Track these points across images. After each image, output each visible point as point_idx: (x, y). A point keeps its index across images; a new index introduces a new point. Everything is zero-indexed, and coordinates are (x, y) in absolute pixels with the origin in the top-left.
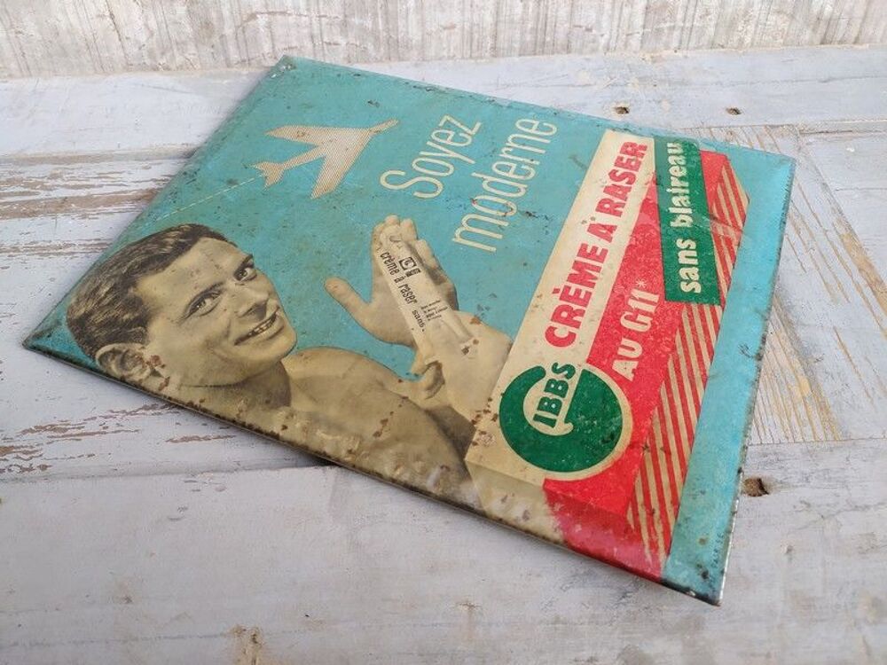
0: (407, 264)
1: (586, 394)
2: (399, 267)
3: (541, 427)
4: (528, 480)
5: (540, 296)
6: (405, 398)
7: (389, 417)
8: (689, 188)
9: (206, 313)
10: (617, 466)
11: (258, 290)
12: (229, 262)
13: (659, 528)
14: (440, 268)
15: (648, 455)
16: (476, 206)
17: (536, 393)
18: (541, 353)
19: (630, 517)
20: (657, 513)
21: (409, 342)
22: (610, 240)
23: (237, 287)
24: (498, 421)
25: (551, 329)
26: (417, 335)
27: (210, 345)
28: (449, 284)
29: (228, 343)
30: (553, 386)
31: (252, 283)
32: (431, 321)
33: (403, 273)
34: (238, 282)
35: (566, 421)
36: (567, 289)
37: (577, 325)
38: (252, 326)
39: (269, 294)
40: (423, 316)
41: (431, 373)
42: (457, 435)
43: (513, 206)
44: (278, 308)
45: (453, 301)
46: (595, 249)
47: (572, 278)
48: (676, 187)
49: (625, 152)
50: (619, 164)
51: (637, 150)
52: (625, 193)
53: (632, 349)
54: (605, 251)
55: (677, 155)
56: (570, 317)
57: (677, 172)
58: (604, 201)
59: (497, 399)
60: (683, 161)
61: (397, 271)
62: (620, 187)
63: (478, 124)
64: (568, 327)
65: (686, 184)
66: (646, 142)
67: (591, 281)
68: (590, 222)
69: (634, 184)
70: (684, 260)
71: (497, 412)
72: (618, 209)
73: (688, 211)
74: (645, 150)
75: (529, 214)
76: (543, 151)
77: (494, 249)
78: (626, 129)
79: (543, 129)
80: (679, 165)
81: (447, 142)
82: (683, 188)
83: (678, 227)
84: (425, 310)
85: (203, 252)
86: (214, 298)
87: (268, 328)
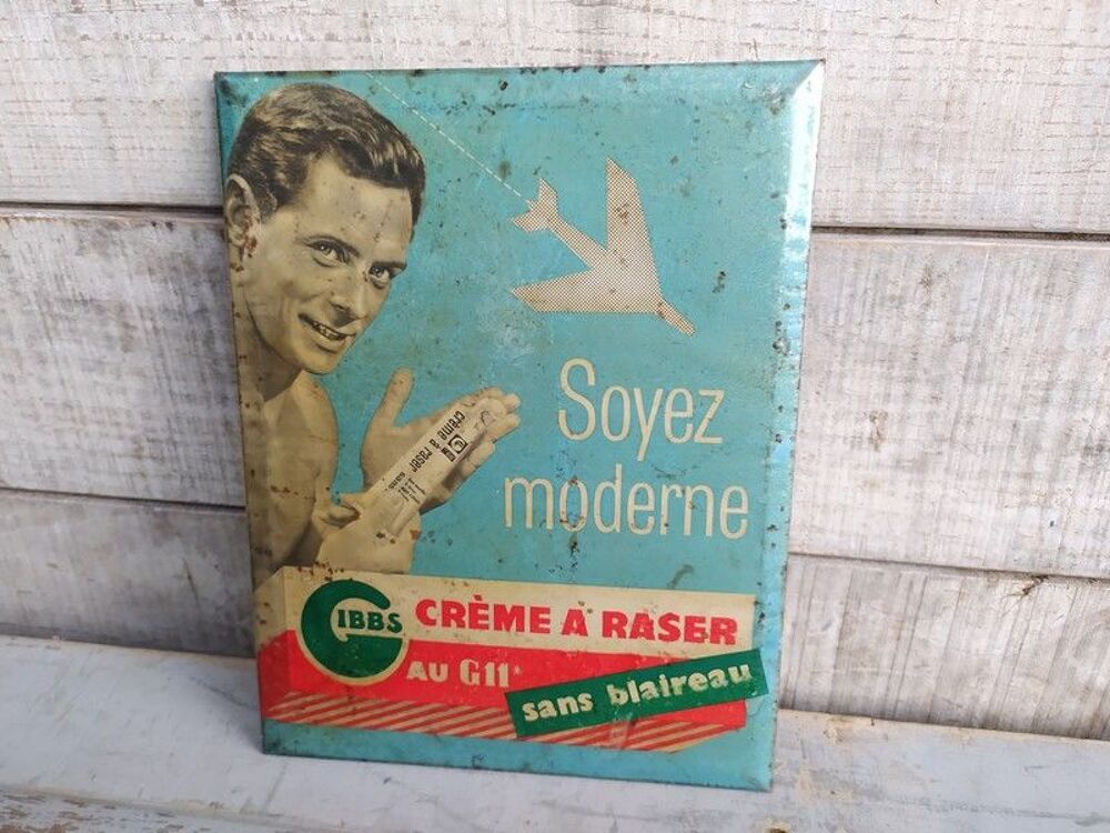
1: (378, 645)
2: (449, 438)
3: (335, 617)
4: (288, 619)
5: (466, 584)
6: (315, 500)
7: (292, 492)
8: (674, 696)
9: (319, 263)
10: (327, 681)
11: (365, 302)
12: (387, 247)
13: (292, 714)
14: (464, 479)
15: (345, 700)
16: (566, 487)
17: (365, 607)
18: (404, 600)
19: (292, 694)
20: (304, 711)
21: (369, 481)
22: (567, 630)
23: (362, 276)
24: (326, 582)
25: (432, 603)
26: (379, 487)
27: (289, 289)
28: (448, 495)
29: (297, 307)
30: (376, 618)
32: (399, 494)
33: (444, 444)
34: (367, 273)
35: (348, 636)
36: (486, 607)
37: (446, 623)
38: (323, 318)
39: (366, 317)
40: (401, 484)
41: (347, 513)
43: (581, 525)
44: (354, 335)
45: (429, 505)
46: (547, 621)
47: (499, 609)
48: (670, 683)
49: (716, 622)
50: (690, 621)
51: (723, 634)
52: (643, 635)
53: (439, 674)
54: (547, 631)
55: (728, 677)
56: (453, 616)
57: (697, 681)
58: (622, 618)
59: (346, 576)
60: (719, 686)
61: (444, 437)
62: (652, 629)
63: (718, 440)
64: (440, 617)
65: (678, 692)
66: (743, 641)
67: (503, 626)
68: (584, 610)
69: (660, 642)
70: (561, 702)
71: (334, 580)
72: (614, 633)
73: (636, 699)
74: (727, 643)
75: (574, 546)
76: (687, 532)
77: (509, 525)
78: (762, 616)
79: (734, 521)
80: (709, 681)
81: (669, 414)
82: (671, 690)
83: (607, 693)
84: (410, 484)
85: (389, 206)
86: (338, 258)
87: (328, 338)
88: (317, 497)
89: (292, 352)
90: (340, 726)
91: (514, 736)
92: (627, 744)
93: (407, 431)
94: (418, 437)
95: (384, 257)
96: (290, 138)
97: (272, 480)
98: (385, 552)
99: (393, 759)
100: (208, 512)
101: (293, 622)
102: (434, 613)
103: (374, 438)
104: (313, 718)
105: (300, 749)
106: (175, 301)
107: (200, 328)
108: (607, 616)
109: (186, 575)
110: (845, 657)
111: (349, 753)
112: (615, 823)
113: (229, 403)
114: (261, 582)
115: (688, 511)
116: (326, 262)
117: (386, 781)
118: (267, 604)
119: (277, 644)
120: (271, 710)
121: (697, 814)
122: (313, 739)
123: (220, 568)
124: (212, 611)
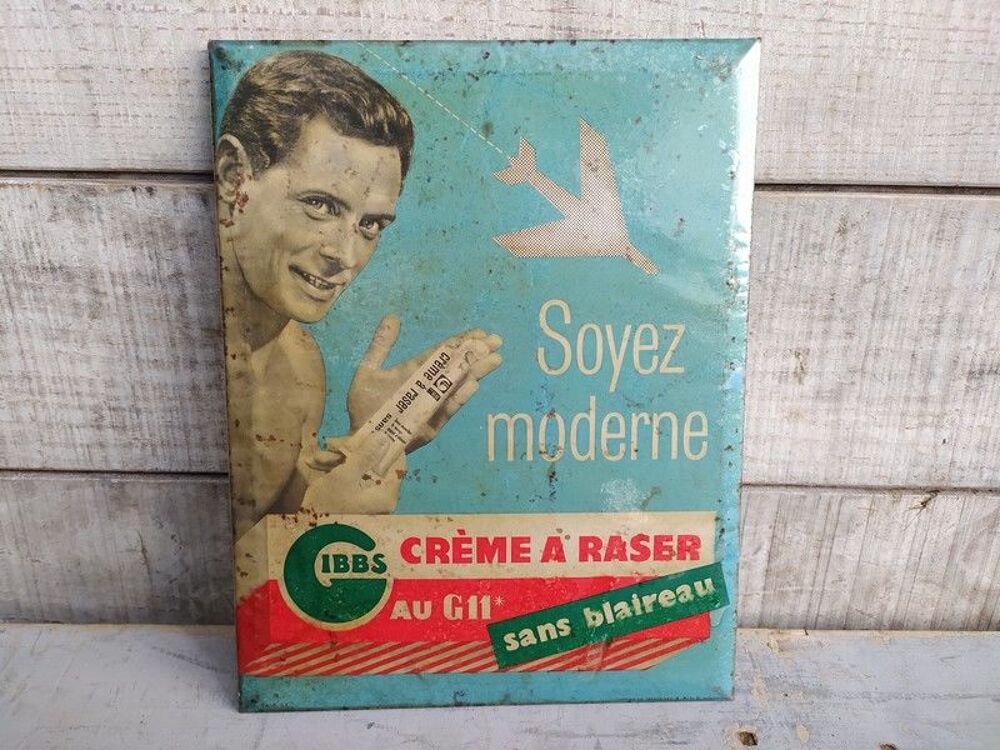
0: (442, 383)
1: (362, 588)
2: (435, 378)
3: (319, 563)
4: (270, 569)
5: (450, 520)
6: (300, 445)
7: (278, 440)
8: (645, 613)
9: (310, 216)
10: (309, 628)
11: (355, 252)
12: (378, 200)
13: (272, 667)
14: (449, 417)
15: (327, 647)
16: (545, 420)
17: (349, 549)
18: (389, 540)
19: (273, 646)
20: (284, 663)
21: (355, 424)
22: (545, 559)
23: (352, 228)
24: (310, 528)
25: (417, 541)
26: (365, 429)
27: (279, 242)
28: (433, 433)
29: (288, 259)
30: (360, 560)
31: (361, 241)
32: (385, 436)
33: (429, 384)
34: (357, 225)
35: (331, 580)
36: (469, 541)
37: (430, 560)
38: (314, 270)
39: (356, 266)
40: (387, 425)
41: (333, 457)
42: (285, 503)
43: (558, 457)
44: (344, 284)
45: (415, 445)
46: (528, 550)
47: (482, 542)
48: (641, 601)
49: (682, 540)
50: (659, 540)
51: (689, 551)
52: (617, 557)
53: (423, 611)
54: (528, 560)
55: (694, 591)
56: (437, 553)
57: (666, 598)
58: (597, 542)
59: (330, 520)
60: (686, 600)
61: (429, 378)
62: (624, 550)
63: (680, 370)
64: (425, 554)
65: (649, 610)
66: (706, 557)
67: (486, 559)
68: (562, 537)
69: (632, 562)
70: (541, 630)
71: (318, 525)
72: (590, 557)
73: (610, 620)
74: (692, 559)
75: (552, 475)
76: (655, 457)
77: (492, 458)
78: (723, 531)
79: (696, 444)
80: (677, 597)
81: (637, 347)
82: (643, 608)
83: (584, 616)
84: (396, 424)
85: (379, 163)
86: (329, 212)
87: (318, 288)
88: (303, 444)
89: (281, 303)
90: (322, 674)
91: (496, 667)
92: (603, 664)
93: (394, 374)
94: (403, 380)
95: (373, 210)
96: (283, 100)
98: (372, 494)
99: (376, 704)
100: (169, 480)
101: (276, 572)
104: (294, 669)
105: (279, 703)
106: (149, 267)
107: (173, 293)
108: (584, 541)
109: (139, 548)
110: (773, 578)
111: (331, 702)
112: (598, 743)
113: (198, 367)
115: (655, 437)
116: (317, 216)
117: (370, 725)
118: (248, 555)
119: (259, 596)
120: (250, 664)
121: (671, 726)
122: (293, 691)
123: (177, 538)
124: (165, 584)
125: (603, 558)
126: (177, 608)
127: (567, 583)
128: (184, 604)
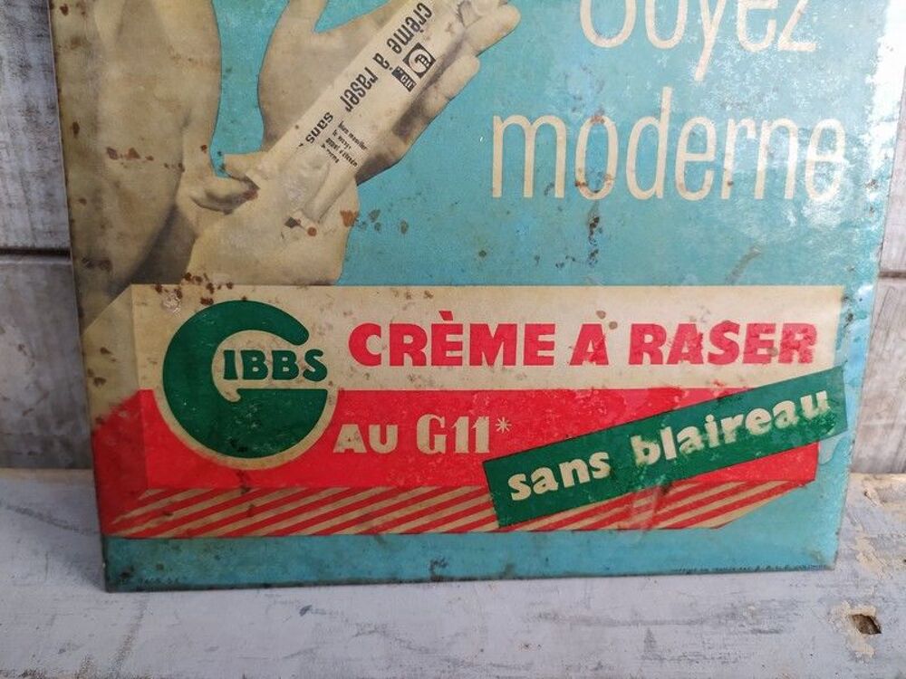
1: (289, 403)
2: (406, 49)
3: (219, 363)
4: (139, 372)
5: (428, 295)
6: (181, 165)
7: (143, 157)
8: (724, 445)
10: (208, 464)
13: (151, 524)
14: (428, 120)
15: (237, 494)
16: (586, 127)
17: (265, 342)
18: (330, 327)
19: (150, 493)
20: (170, 519)
21: (272, 131)
22: (577, 360)
24: (203, 307)
25: (376, 330)
26: (290, 139)
28: (402, 148)
30: (285, 359)
32: (323, 152)
33: (396, 61)
35: (239, 391)
36: (458, 329)
37: (396, 361)
40: (326, 133)
41: (236, 187)
42: (159, 264)
43: (605, 190)
45: (372, 168)
46: (550, 346)
47: (479, 331)
48: (719, 426)
49: (788, 332)
50: (754, 331)
51: (798, 349)
52: (687, 357)
53: (385, 440)
54: (549, 361)
55: (799, 411)
56: (407, 348)
58: (658, 332)
59: (236, 294)
60: (787, 424)
61: (397, 49)
62: (699, 346)
63: (806, 46)
64: (388, 350)
65: (730, 439)
66: (823, 357)
67: (484, 359)
68: (605, 323)
69: (711, 365)
70: (566, 469)
71: (216, 302)
72: (646, 357)
73: (671, 453)
74: (801, 361)
75: (594, 223)
76: (759, 194)
77: (498, 193)
78: (850, 318)
79: (825, 174)
80: (774, 419)
81: (743, 4)
82: (721, 437)
83: (631, 448)
84: (340, 132)
88: (185, 163)
90: (229, 535)
91: (494, 525)
92: (655, 520)
93: (335, 42)
94: (352, 51)
97: (107, 138)
98: (300, 251)
99: (313, 578)
101: (150, 377)
102: (377, 345)
103: (280, 58)
104: (185, 527)
105: (166, 578)
108: (638, 331)
111: (244, 577)
112: (649, 633)
113: (32, 74)
114: (94, 317)
115: (762, 161)
117: (304, 611)
118: (104, 351)
119: (124, 415)
120: (117, 520)
121: (752, 608)
122: (185, 560)
123: (26, 349)
124: (17, 415)
125: (665, 359)
126: (37, 449)
127: (610, 398)
128: (47, 444)
